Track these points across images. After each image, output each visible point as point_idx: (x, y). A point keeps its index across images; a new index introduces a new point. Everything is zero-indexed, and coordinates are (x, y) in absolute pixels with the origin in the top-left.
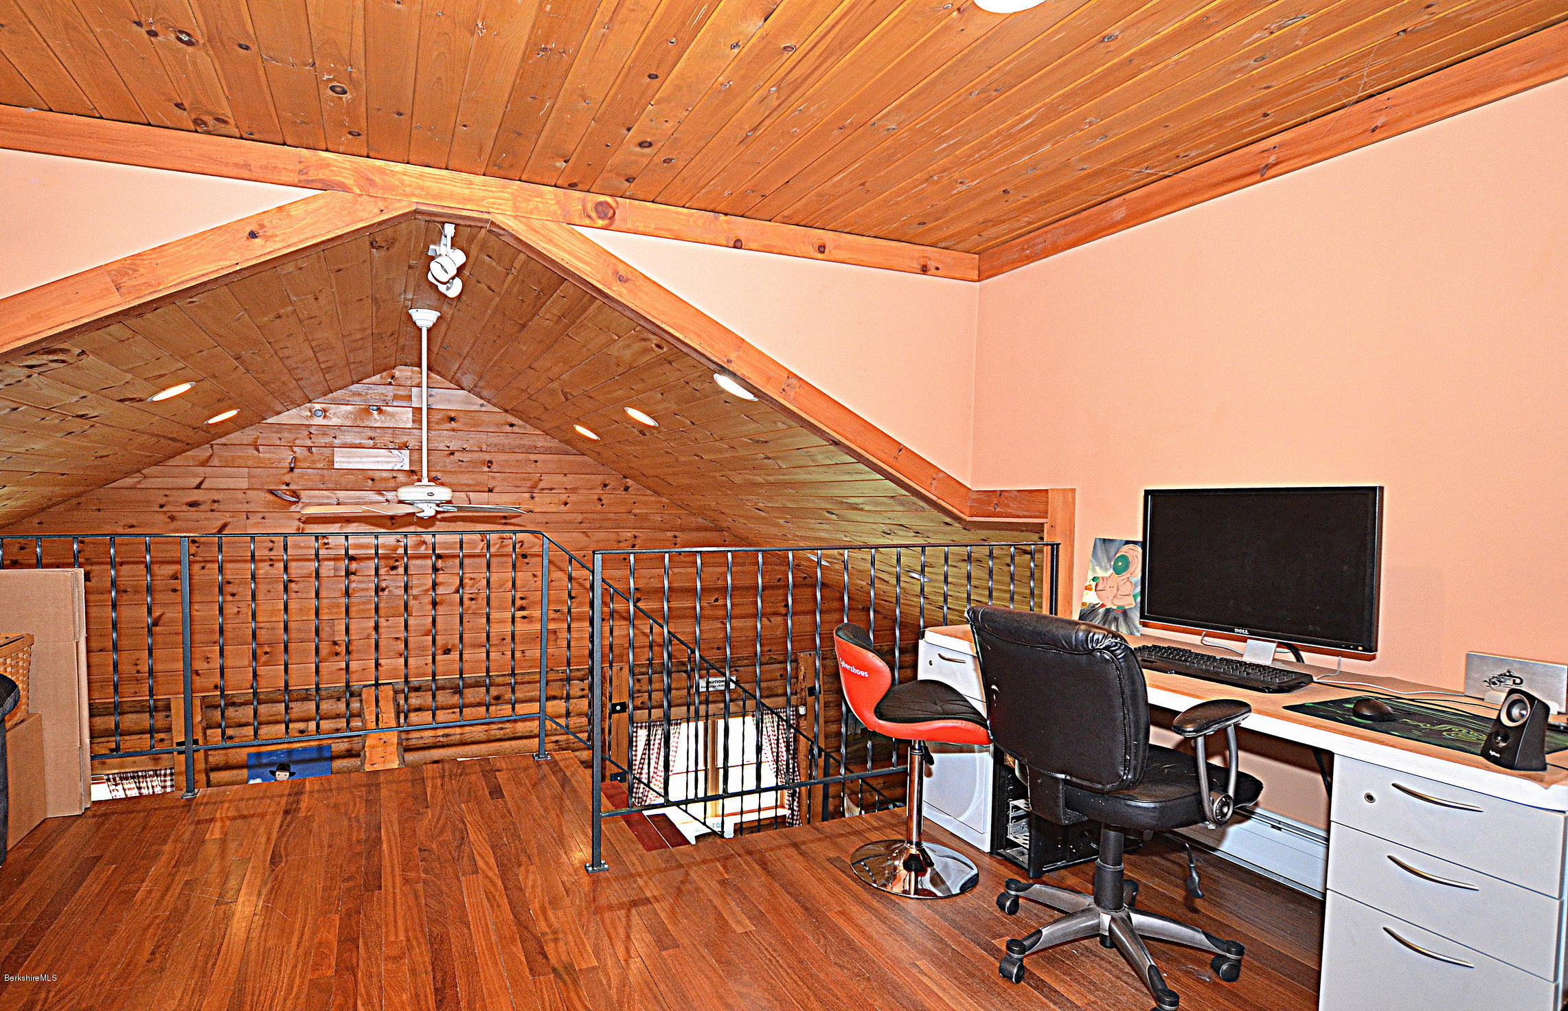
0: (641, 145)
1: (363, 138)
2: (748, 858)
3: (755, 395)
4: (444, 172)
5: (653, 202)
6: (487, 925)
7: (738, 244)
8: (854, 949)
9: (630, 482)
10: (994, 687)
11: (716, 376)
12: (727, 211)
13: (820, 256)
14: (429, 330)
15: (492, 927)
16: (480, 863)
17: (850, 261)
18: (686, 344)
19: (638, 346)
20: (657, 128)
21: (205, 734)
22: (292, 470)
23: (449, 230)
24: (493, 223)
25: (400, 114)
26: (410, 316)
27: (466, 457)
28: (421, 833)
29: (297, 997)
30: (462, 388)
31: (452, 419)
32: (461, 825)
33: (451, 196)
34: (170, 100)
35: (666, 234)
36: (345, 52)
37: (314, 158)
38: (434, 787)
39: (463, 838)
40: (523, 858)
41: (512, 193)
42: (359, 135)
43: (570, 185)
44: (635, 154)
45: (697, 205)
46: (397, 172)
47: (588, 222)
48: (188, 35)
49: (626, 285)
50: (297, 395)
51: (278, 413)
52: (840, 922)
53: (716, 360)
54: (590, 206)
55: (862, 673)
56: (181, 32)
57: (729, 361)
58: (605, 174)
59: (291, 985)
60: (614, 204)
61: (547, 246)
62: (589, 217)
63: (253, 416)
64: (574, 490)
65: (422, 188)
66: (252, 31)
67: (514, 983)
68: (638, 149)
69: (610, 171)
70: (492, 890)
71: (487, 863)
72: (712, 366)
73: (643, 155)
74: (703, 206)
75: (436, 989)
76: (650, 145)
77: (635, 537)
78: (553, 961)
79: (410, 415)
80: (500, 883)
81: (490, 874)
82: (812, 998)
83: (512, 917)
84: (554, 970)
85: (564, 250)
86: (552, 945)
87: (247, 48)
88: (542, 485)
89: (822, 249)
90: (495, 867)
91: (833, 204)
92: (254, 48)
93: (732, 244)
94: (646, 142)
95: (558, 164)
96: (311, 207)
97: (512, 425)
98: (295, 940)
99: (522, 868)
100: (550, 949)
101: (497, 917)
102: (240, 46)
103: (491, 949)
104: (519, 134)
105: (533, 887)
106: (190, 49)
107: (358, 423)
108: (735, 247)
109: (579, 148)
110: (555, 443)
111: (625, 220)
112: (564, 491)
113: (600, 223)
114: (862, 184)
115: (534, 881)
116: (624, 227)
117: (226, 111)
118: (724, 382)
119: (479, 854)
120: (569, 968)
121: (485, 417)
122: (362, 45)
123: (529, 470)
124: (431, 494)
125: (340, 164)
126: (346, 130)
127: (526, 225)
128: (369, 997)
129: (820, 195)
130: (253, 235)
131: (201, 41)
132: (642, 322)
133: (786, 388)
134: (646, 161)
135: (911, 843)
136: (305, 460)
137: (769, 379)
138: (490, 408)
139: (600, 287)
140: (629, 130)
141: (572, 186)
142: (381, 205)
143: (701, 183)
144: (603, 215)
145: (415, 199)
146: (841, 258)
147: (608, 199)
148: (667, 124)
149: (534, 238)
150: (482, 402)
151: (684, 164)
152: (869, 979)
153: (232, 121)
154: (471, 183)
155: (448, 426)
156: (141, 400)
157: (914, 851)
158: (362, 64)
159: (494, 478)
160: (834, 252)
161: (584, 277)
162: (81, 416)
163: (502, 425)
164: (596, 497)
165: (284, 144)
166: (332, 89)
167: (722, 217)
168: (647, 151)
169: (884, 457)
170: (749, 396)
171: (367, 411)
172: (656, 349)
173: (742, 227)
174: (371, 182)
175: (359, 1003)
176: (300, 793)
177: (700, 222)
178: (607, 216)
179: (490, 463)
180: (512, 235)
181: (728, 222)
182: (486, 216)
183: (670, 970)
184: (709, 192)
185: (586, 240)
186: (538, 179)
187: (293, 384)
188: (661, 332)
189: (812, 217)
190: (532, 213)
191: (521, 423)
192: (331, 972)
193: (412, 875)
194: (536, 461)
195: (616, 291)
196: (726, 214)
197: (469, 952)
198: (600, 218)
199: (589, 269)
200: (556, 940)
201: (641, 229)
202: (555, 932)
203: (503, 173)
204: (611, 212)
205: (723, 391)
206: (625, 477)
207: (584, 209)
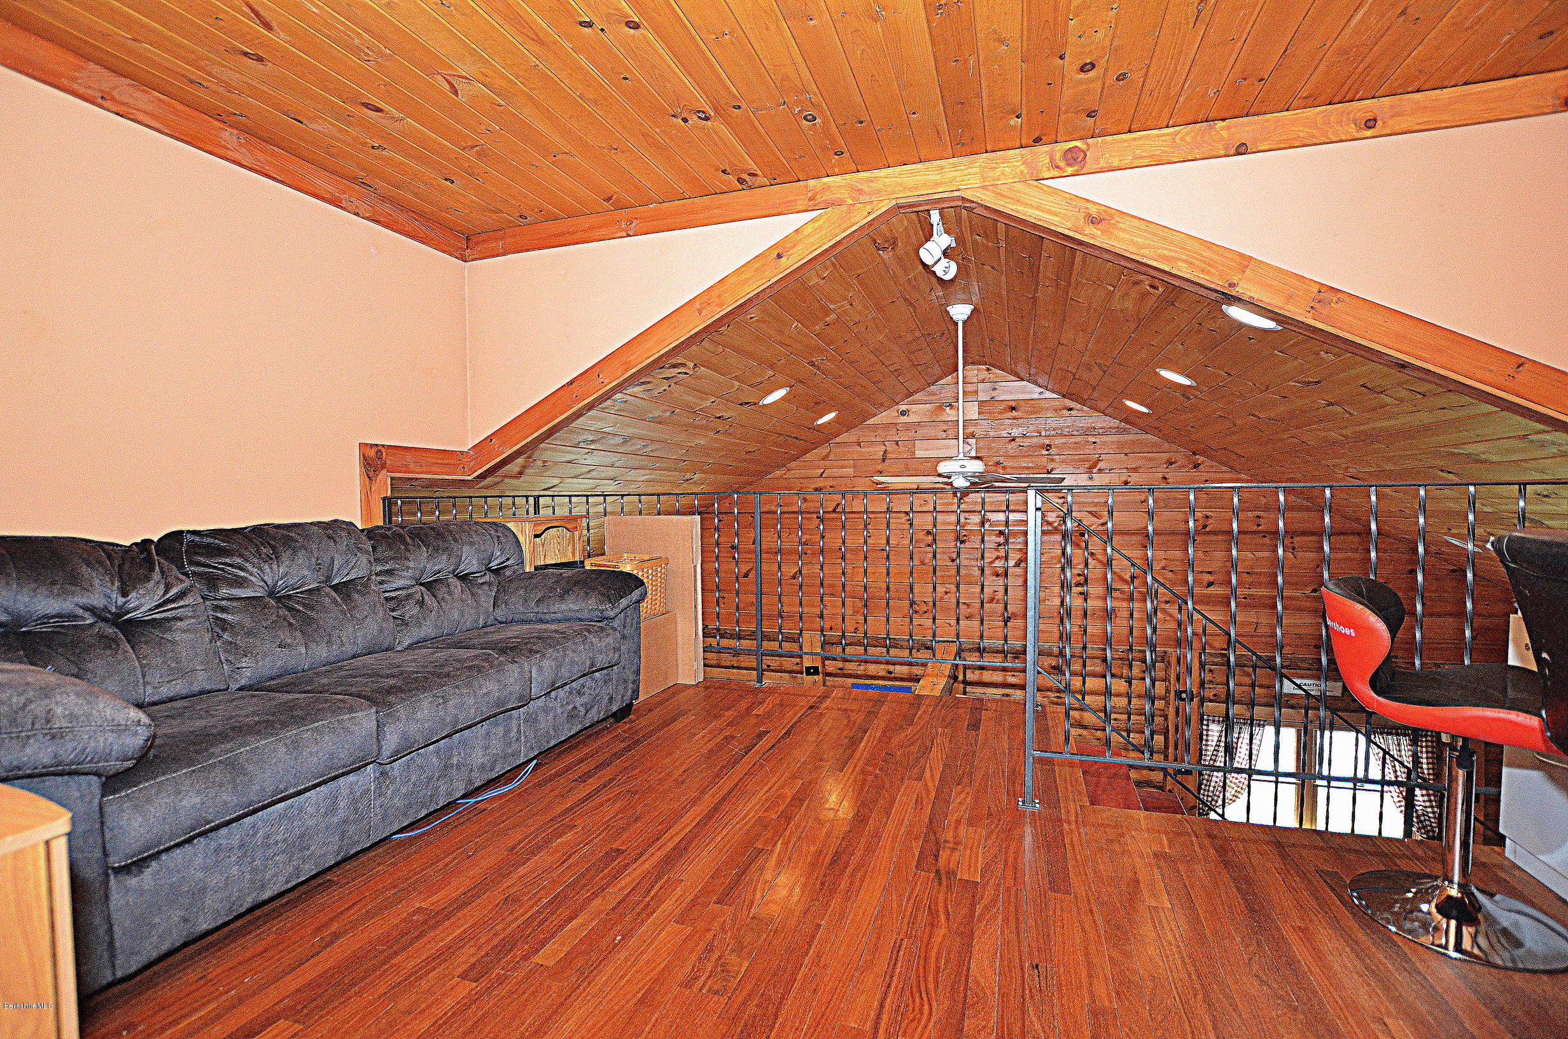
0: (1082, 69)
1: (846, 155)
2: (1207, 841)
3: (1278, 322)
4: (919, 166)
5: (1130, 131)
6: (903, 820)
7: (1242, 149)
8: (1295, 972)
9: (1200, 458)
10: (1545, 655)
11: (1224, 307)
12: (1223, 115)
13: (1368, 133)
14: (965, 323)
15: (906, 822)
16: (927, 774)
17: (1418, 127)
18: (1175, 276)
19: (1134, 292)
20: (1092, 43)
21: (823, 663)
22: (884, 460)
23: (935, 217)
24: (963, 199)
25: (861, 122)
26: (948, 313)
27: (1027, 442)
28: (895, 741)
29: (746, 824)
30: (1022, 380)
31: (1013, 409)
32: (928, 744)
33: (925, 185)
34: (716, 170)
35: (1146, 162)
36: (798, 82)
37: (819, 185)
38: (925, 712)
39: (926, 750)
40: (966, 780)
41: (980, 166)
42: (842, 153)
43: (1035, 141)
44: (1080, 82)
45: (1180, 121)
46: (881, 177)
47: (1056, 173)
48: (704, 112)
49: (1100, 226)
50: (882, 398)
51: (875, 415)
52: (1292, 938)
53: (1213, 286)
54: (1058, 156)
55: (1347, 631)
56: (699, 112)
57: (1232, 285)
58: (1063, 117)
59: (745, 816)
60: (1084, 147)
61: (1014, 207)
62: (1058, 167)
63: (852, 419)
64: (1135, 470)
65: (901, 185)
66: (736, 92)
67: (898, 869)
68: (1082, 76)
69: (1067, 112)
70: (924, 795)
71: (932, 776)
72: (1213, 296)
73: (1091, 81)
74: (1190, 119)
75: (837, 852)
76: (1093, 66)
77: (1207, 517)
78: (941, 862)
79: (976, 408)
80: (933, 794)
81: (930, 784)
82: (1200, 997)
83: (927, 820)
84: (938, 872)
85: (1032, 206)
86: (948, 852)
87: (739, 107)
88: (1100, 465)
89: (1370, 123)
90: (937, 781)
91: (1368, 60)
92: (744, 105)
93: (1233, 151)
94: (1086, 64)
95: (1012, 123)
96: (817, 224)
97: (1070, 409)
98: (766, 788)
99: (959, 787)
100: (944, 855)
101: (915, 816)
102: (734, 107)
103: (895, 837)
104: (962, 103)
105: (960, 803)
106: (709, 123)
107: (934, 418)
108: (1238, 154)
109: (1024, 98)
110: (1115, 423)
111: (1097, 160)
112: (1125, 471)
113: (1070, 170)
114: (1403, 13)
115: (965, 799)
116: (1095, 167)
117: (753, 167)
118: (1236, 313)
119: (931, 767)
120: (951, 874)
121: (1044, 404)
122: (806, 69)
123: (1088, 452)
124: (963, 466)
125: (837, 183)
126: (832, 152)
127: (994, 192)
128: (789, 841)
129: (1343, 52)
130: (779, 256)
131: (712, 114)
132: (1123, 263)
133: (1318, 306)
134: (1099, 85)
135: (1451, 882)
136: (893, 452)
137: (1289, 297)
138: (1049, 395)
139: (1071, 234)
140: (1062, 57)
141: (1037, 140)
142: (868, 208)
143: (1175, 90)
144: (1071, 161)
145: (894, 196)
146: (1404, 126)
147: (1078, 143)
148: (1098, 35)
149: (1002, 203)
150: (1042, 390)
151: (1142, 73)
152: (1295, 1009)
153: (759, 173)
154: (942, 168)
155: (1010, 415)
156: (755, 404)
157: (1454, 892)
158: (814, 87)
159: (1052, 460)
160: (1390, 122)
161: (1053, 228)
162: (719, 418)
163: (1060, 410)
164: (1160, 475)
165: (799, 180)
166: (805, 118)
167: (1220, 124)
168: (1092, 74)
169: (1488, 376)
170: (1270, 324)
171: (941, 408)
172: (1151, 290)
173: (1244, 128)
174: (860, 191)
175: (780, 842)
176: (827, 697)
177: (1188, 139)
178: (1076, 161)
179: (1048, 447)
180: (982, 205)
181: (1228, 128)
182: (956, 194)
183: (1047, 909)
184: (1189, 98)
185: (1055, 191)
186: (1001, 146)
187: (873, 387)
188: (1144, 269)
189: (1345, 88)
190: (999, 180)
191: (1079, 406)
192: (774, 816)
193: (870, 768)
194: (1095, 443)
195: (1093, 235)
196: (1223, 120)
197: (877, 835)
198: (1068, 165)
199: (1057, 219)
200: (953, 850)
201: (1116, 163)
202: (957, 843)
203: (967, 149)
204: (1082, 155)
205: (1241, 325)
206: (1195, 454)
207: (1052, 160)
